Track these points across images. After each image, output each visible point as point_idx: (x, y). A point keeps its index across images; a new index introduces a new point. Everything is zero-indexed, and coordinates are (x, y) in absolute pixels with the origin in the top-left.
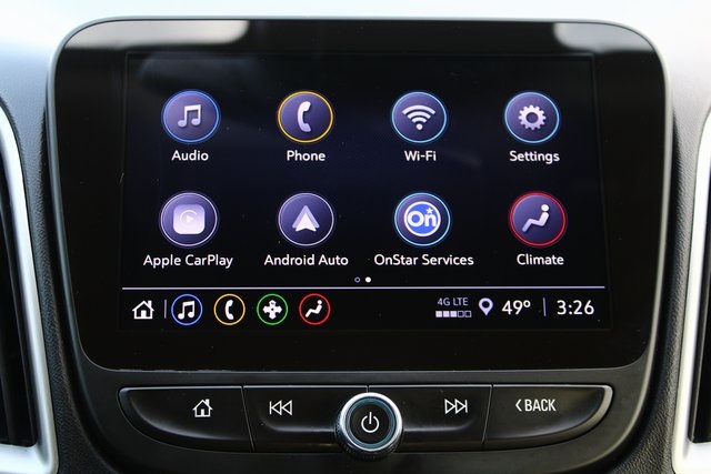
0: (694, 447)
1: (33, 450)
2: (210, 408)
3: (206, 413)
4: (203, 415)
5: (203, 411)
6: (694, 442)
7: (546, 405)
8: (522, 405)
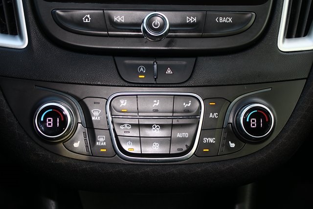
0: (286, 40)
1: (18, 37)
2: (90, 19)
3: (88, 20)
4: (87, 21)
5: (87, 20)
6: (287, 38)
7: (228, 20)
8: (218, 20)
